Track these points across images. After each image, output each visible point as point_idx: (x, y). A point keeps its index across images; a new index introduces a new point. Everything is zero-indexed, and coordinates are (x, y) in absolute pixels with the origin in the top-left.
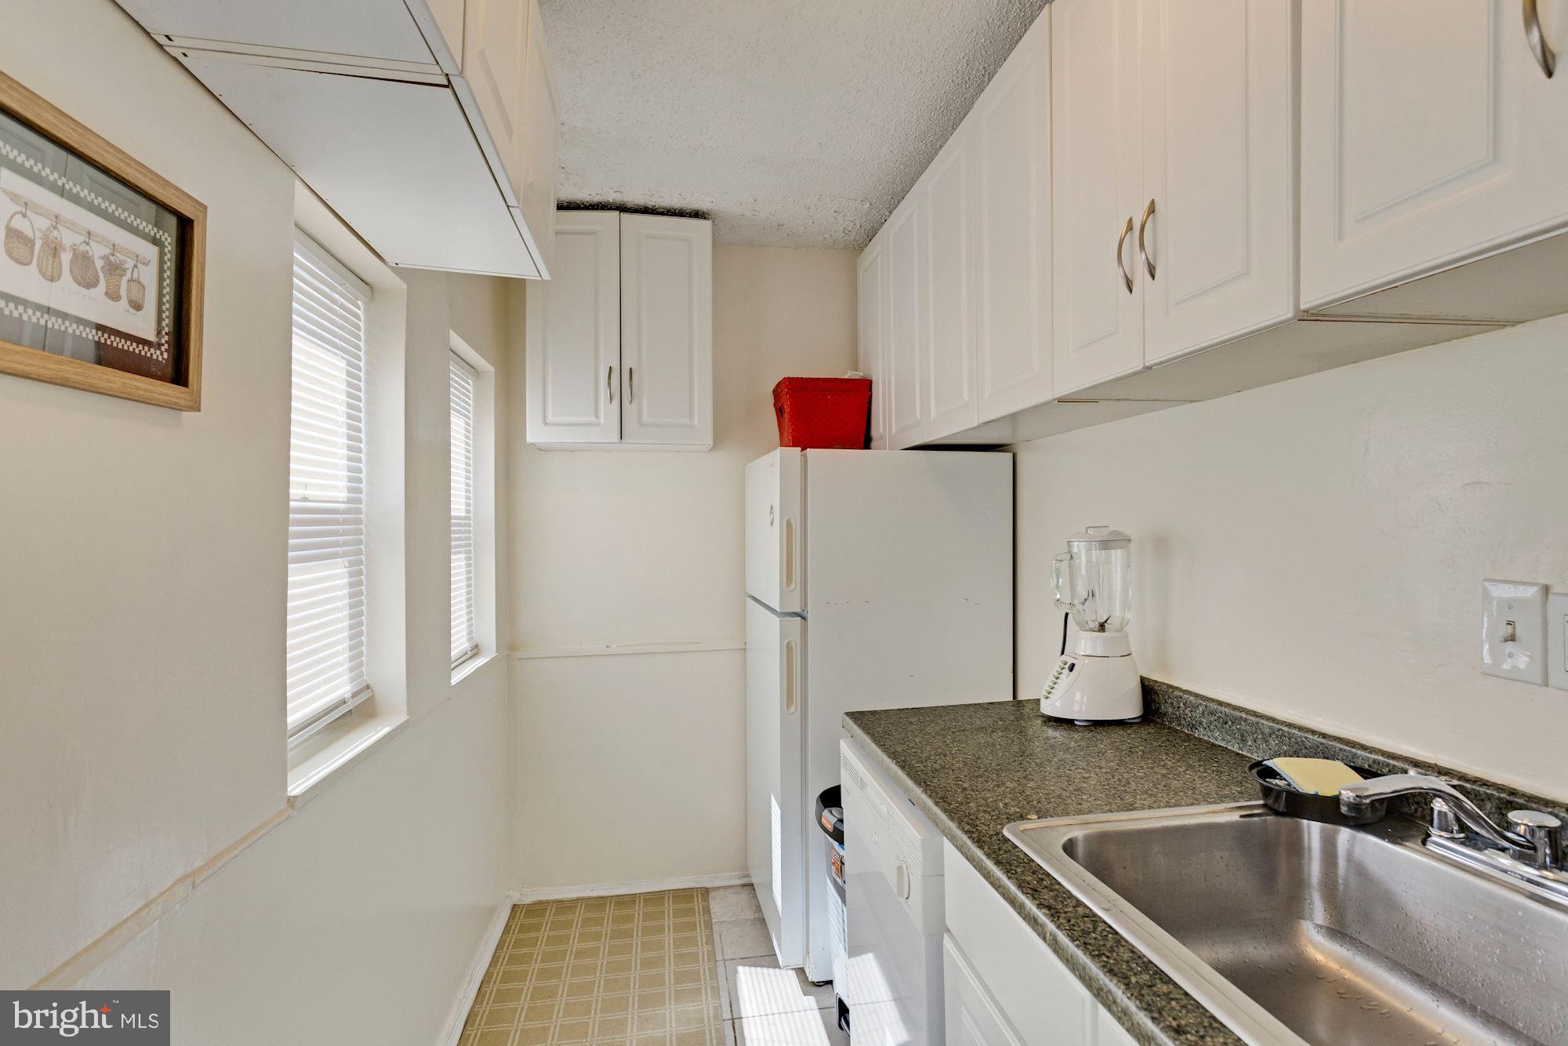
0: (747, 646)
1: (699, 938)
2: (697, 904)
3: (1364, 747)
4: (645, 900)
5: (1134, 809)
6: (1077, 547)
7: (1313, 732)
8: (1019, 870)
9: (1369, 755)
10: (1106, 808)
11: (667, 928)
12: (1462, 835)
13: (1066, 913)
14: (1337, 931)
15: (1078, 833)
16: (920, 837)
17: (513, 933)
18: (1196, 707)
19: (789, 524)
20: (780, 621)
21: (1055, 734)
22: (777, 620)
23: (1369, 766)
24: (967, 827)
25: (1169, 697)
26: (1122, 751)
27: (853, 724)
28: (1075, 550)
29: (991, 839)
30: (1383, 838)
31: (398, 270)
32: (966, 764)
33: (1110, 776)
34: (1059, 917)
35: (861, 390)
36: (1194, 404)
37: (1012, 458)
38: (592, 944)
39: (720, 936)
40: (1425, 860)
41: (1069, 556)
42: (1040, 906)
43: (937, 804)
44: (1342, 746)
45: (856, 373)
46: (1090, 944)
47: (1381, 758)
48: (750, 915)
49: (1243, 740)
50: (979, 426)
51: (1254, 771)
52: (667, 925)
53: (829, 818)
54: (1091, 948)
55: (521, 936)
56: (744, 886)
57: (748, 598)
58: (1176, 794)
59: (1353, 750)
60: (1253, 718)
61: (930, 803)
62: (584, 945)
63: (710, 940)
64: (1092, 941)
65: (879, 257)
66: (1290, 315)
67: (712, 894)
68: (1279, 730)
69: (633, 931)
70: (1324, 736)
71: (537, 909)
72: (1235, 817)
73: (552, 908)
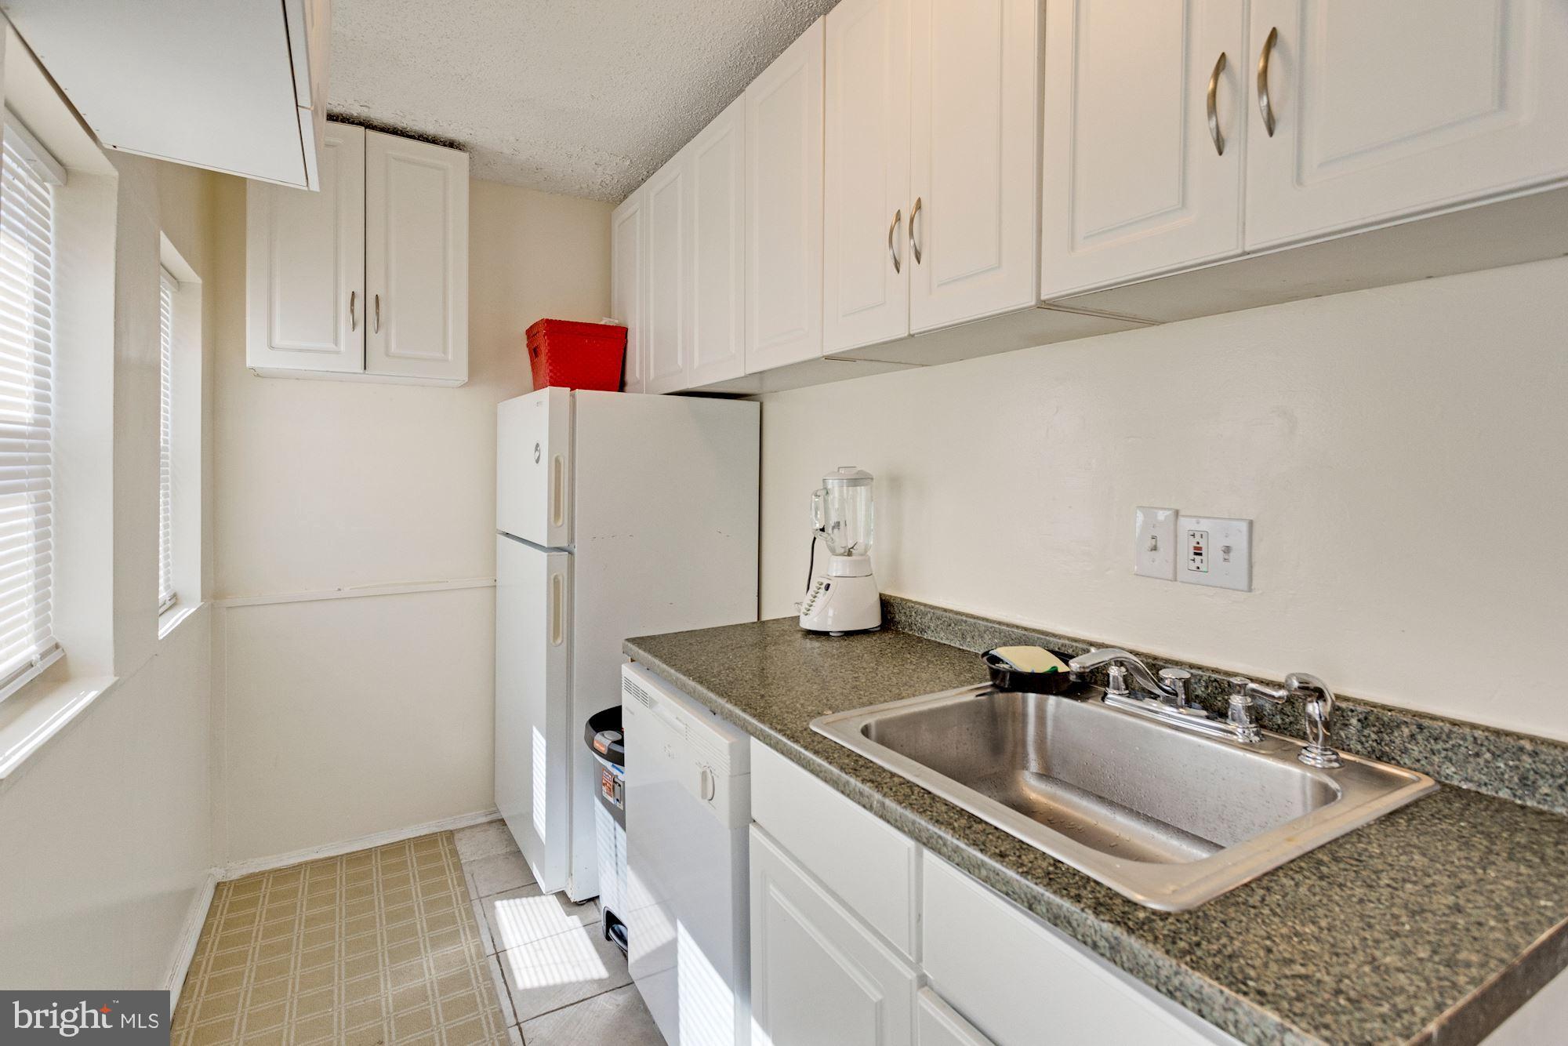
0: (498, 584)
1: (449, 881)
2: (443, 848)
3: (1054, 636)
4: (382, 853)
5: (903, 698)
6: (832, 484)
7: (1018, 627)
8: (836, 756)
9: (1059, 641)
10: (882, 699)
11: (411, 878)
12: (1127, 692)
13: (886, 783)
14: (1046, 775)
15: (871, 720)
16: (727, 742)
17: (221, 914)
18: (925, 614)
19: (557, 461)
20: (548, 556)
21: (815, 644)
22: (545, 555)
23: (1059, 649)
24: (779, 727)
25: (903, 608)
26: (875, 654)
27: (637, 649)
28: (830, 486)
29: (802, 734)
30: (1077, 700)
31: (113, 155)
32: (754, 675)
33: (874, 675)
34: (882, 788)
35: (617, 337)
36: (924, 368)
37: (759, 407)
38: (326, 908)
39: (472, 875)
40: (1103, 711)
41: (824, 492)
42: (864, 781)
43: (744, 711)
44: (1039, 636)
45: (612, 320)
46: (914, 804)
47: (1067, 642)
48: (502, 850)
49: (964, 638)
50: (746, 377)
51: (985, 658)
52: (411, 874)
53: (604, 740)
54: (916, 807)
55: (232, 915)
56: (491, 822)
57: (498, 535)
58: (928, 683)
59: (1047, 638)
60: (971, 620)
61: (738, 711)
62: (315, 911)
63: (462, 881)
64: (915, 802)
65: (638, 213)
66: (1033, 303)
67: (457, 836)
68: (991, 628)
69: (373, 887)
70: (1026, 629)
71: (251, 882)
72: (971, 697)
73: (268, 880)
